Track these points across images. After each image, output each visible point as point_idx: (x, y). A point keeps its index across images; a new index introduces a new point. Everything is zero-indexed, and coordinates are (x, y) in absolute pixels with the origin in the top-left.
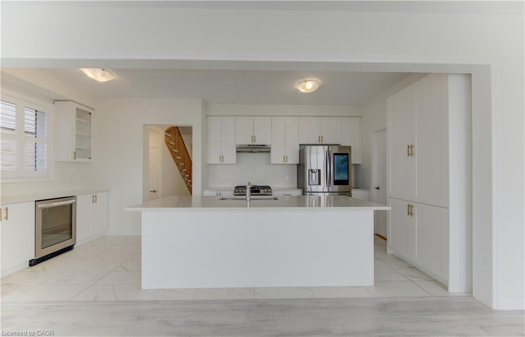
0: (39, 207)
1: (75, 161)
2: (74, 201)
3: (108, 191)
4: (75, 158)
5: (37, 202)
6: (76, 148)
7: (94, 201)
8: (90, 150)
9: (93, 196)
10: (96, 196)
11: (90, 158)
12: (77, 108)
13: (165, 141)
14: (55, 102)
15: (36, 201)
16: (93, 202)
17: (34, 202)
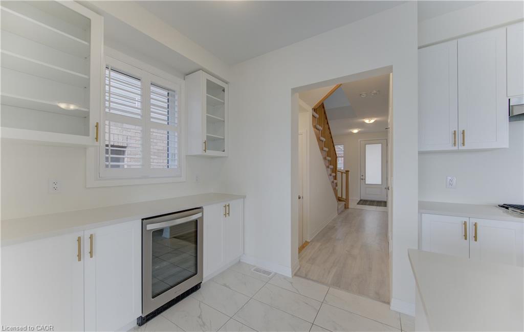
0: (148, 228)
1: (205, 154)
2: (199, 215)
3: (244, 197)
4: (205, 150)
5: (144, 221)
6: (207, 137)
7: (227, 214)
8: (224, 139)
9: (225, 207)
10: (228, 206)
11: (224, 151)
12: (207, 80)
13: (313, 124)
14: (186, 77)
15: (143, 219)
16: (225, 215)
17: (141, 220)
